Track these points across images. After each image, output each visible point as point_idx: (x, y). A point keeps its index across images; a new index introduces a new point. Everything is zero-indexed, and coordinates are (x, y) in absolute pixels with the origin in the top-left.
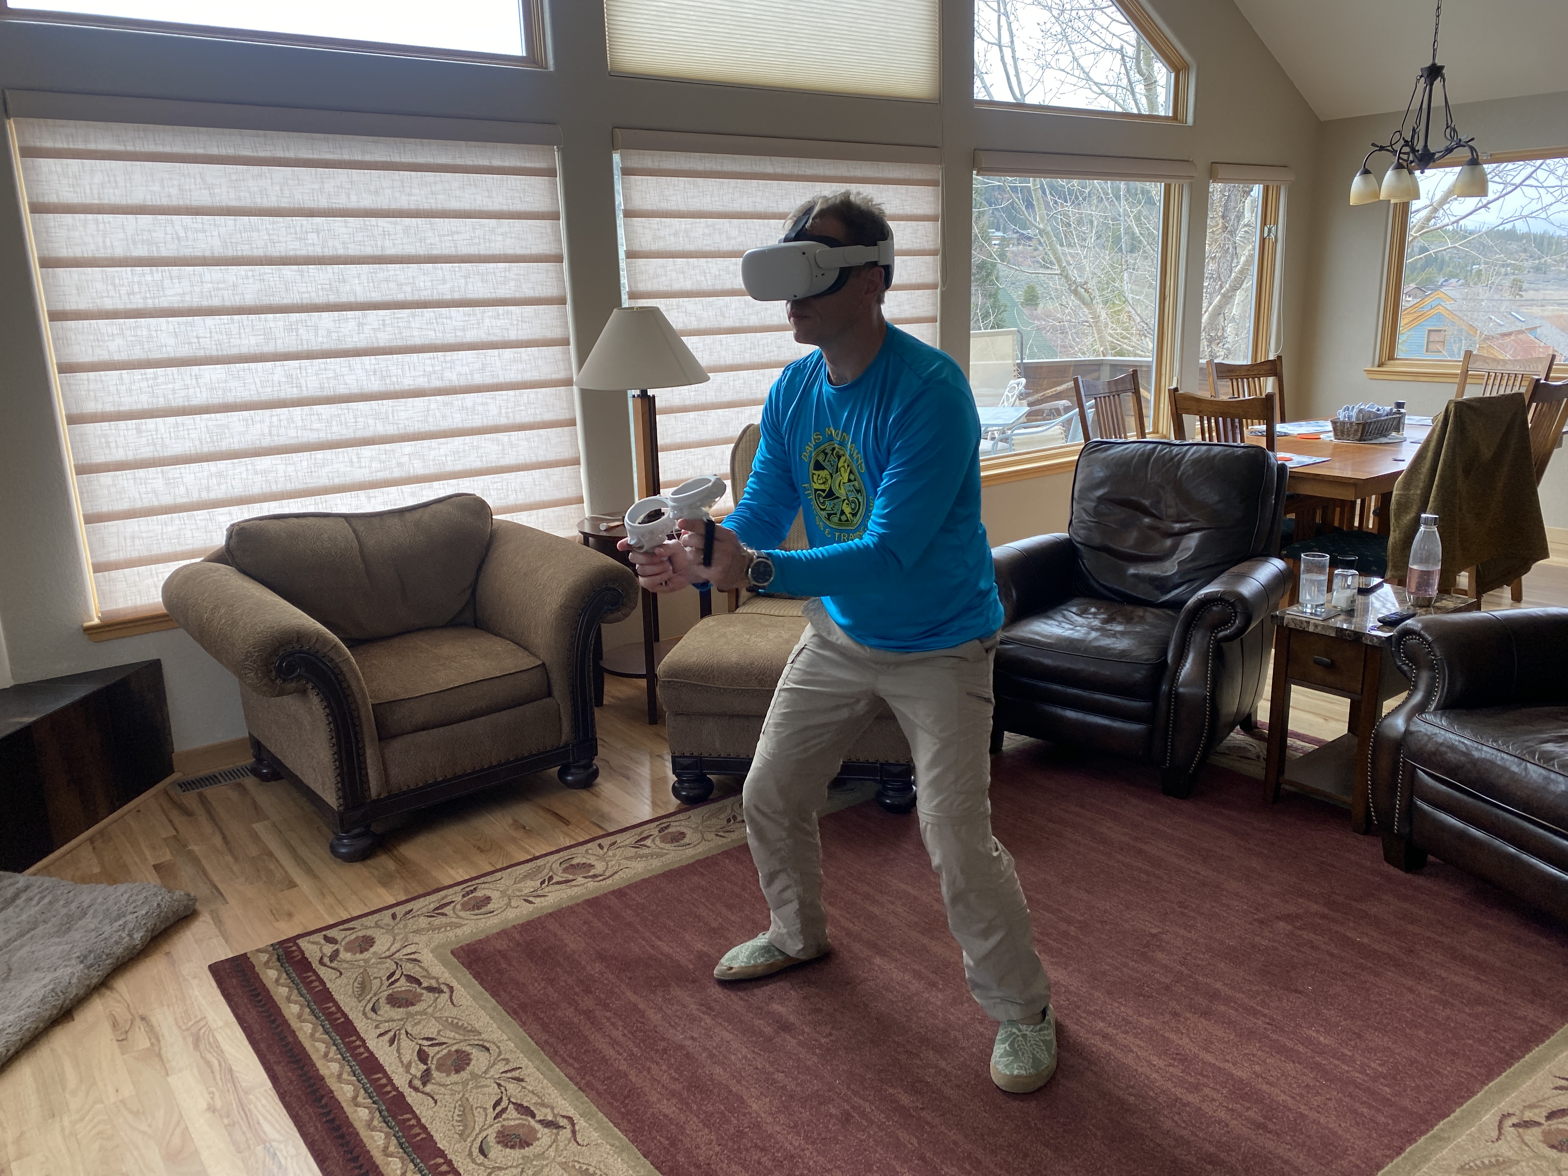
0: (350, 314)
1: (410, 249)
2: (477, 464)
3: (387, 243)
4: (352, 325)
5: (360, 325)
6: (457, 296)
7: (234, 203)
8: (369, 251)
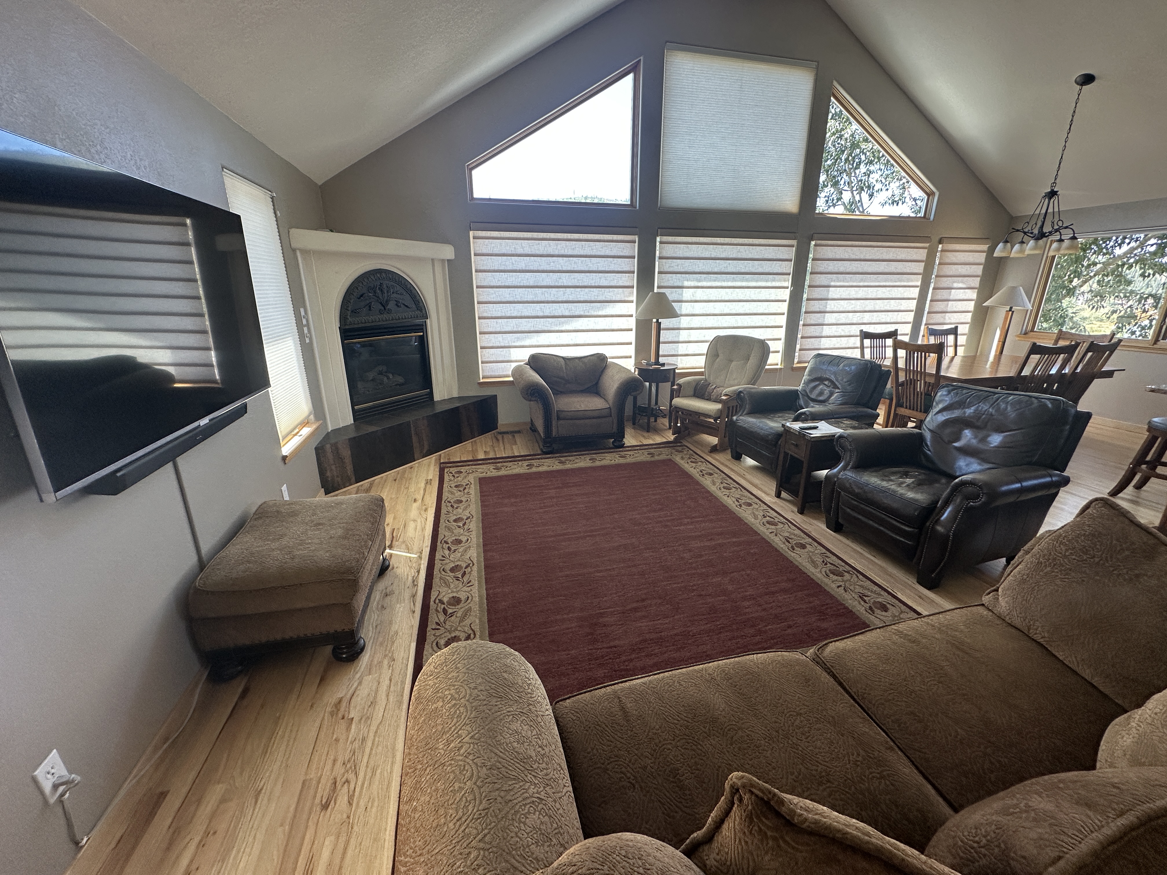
0: (561, 289)
1: (582, 269)
3: (575, 266)
6: (596, 285)
7: (530, 253)
8: (569, 269)
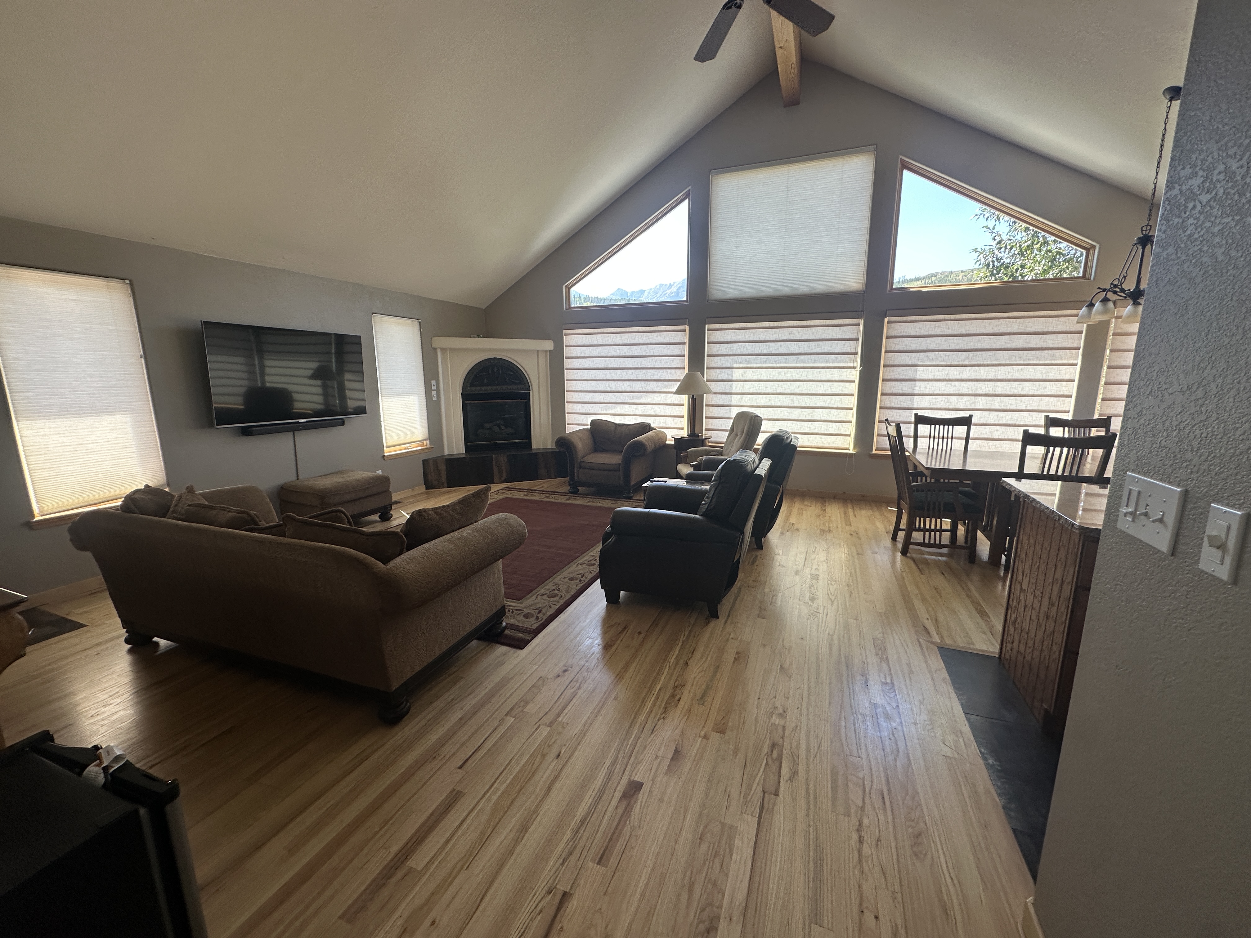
1: (641, 354)
2: (653, 414)
3: (636, 352)
4: (625, 373)
5: (627, 373)
6: (652, 366)
7: (602, 343)
8: (630, 354)
